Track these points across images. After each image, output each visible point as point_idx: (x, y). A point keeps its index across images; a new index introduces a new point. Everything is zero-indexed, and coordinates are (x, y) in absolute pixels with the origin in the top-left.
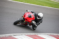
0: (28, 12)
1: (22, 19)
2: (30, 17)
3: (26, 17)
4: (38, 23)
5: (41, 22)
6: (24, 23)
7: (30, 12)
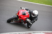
0: (22, 9)
1: (16, 16)
2: (24, 14)
3: (20, 14)
4: (33, 21)
5: (36, 20)
6: (18, 21)
7: (25, 9)
